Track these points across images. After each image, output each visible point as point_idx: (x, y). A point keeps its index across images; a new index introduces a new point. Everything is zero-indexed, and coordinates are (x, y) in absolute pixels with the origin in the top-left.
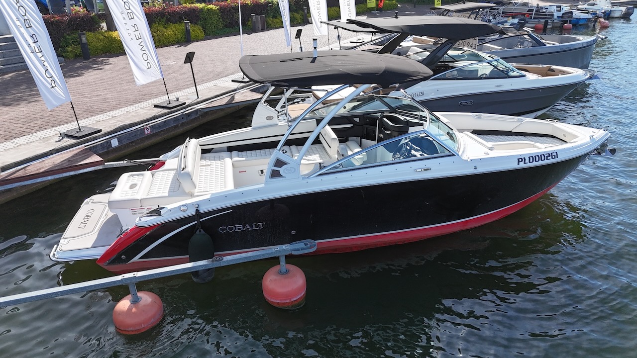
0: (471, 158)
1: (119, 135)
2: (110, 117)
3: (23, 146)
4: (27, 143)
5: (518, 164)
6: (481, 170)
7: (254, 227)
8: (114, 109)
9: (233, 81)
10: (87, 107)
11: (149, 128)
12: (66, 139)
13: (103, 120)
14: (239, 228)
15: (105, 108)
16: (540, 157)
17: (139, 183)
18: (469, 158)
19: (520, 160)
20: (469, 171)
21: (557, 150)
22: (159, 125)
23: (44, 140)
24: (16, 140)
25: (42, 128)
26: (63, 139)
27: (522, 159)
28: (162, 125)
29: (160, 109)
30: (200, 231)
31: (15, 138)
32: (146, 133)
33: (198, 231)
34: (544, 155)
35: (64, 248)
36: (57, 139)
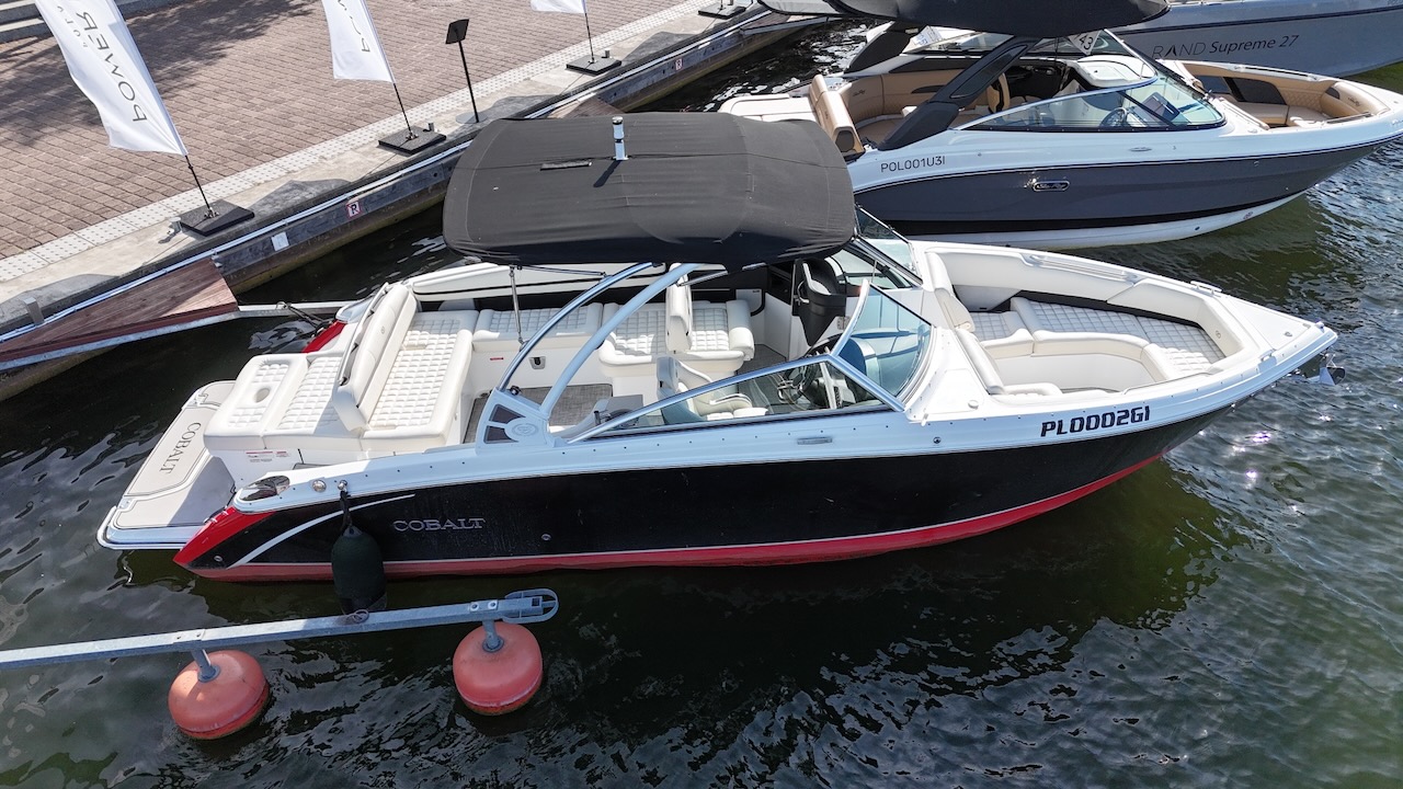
0: (930, 419)
1: (289, 224)
2: (283, 173)
3: (97, 250)
4: (109, 241)
5: (1043, 434)
6: (949, 446)
7: (463, 524)
8: (299, 147)
9: (570, 67)
10: (248, 137)
11: (357, 204)
12: (182, 235)
13: (266, 182)
14: (432, 524)
15: (279, 145)
16: (1101, 419)
17: (275, 386)
18: (926, 417)
19: (1049, 426)
20: (924, 447)
21: (1149, 401)
22: (380, 196)
23: (142, 232)
24: (86, 232)
25: (144, 199)
26: (175, 234)
27: (1053, 424)
28: (386, 194)
29: (390, 154)
30: (351, 532)
31: (86, 223)
32: (351, 215)
33: (347, 531)
34: (1112, 414)
35: (123, 523)
36: (164, 232)
